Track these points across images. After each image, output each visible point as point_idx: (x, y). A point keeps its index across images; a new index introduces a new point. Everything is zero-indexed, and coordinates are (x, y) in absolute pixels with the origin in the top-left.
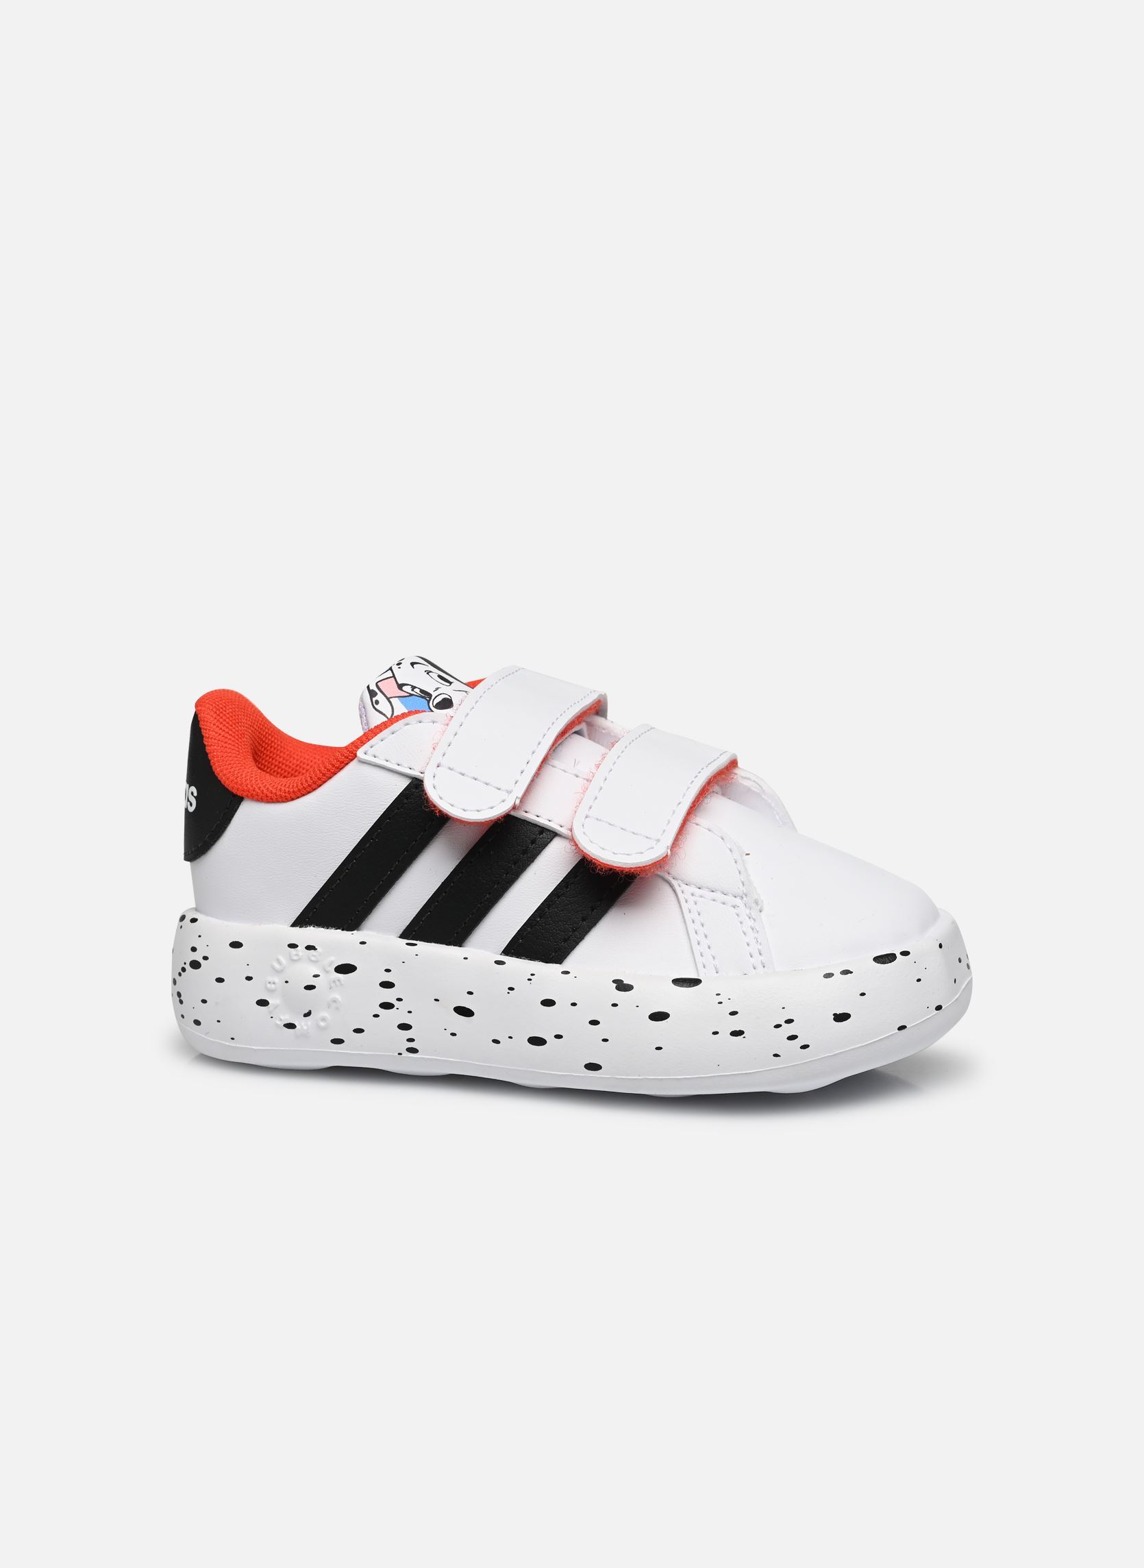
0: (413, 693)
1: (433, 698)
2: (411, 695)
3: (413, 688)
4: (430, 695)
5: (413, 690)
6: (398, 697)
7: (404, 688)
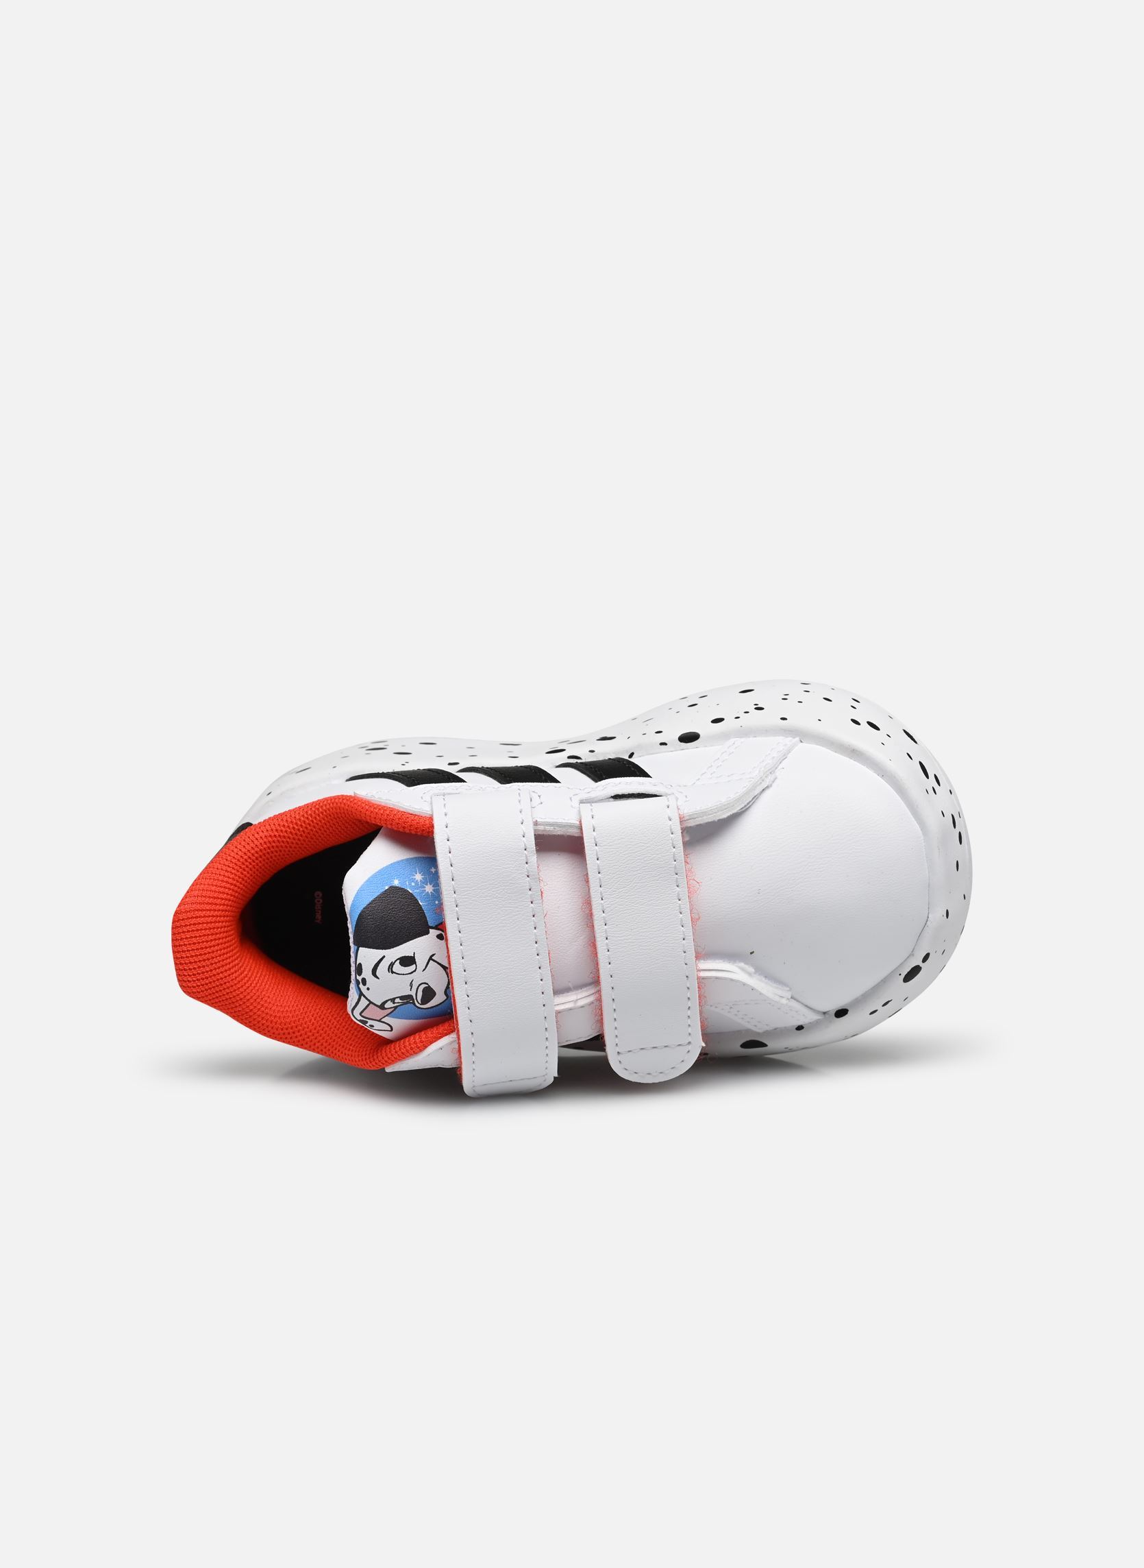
0: (396, 1005)
1: (415, 997)
2: (396, 1007)
3: (393, 1000)
4: (410, 997)
5: (394, 1003)
6: (387, 1015)
7: (386, 1006)
